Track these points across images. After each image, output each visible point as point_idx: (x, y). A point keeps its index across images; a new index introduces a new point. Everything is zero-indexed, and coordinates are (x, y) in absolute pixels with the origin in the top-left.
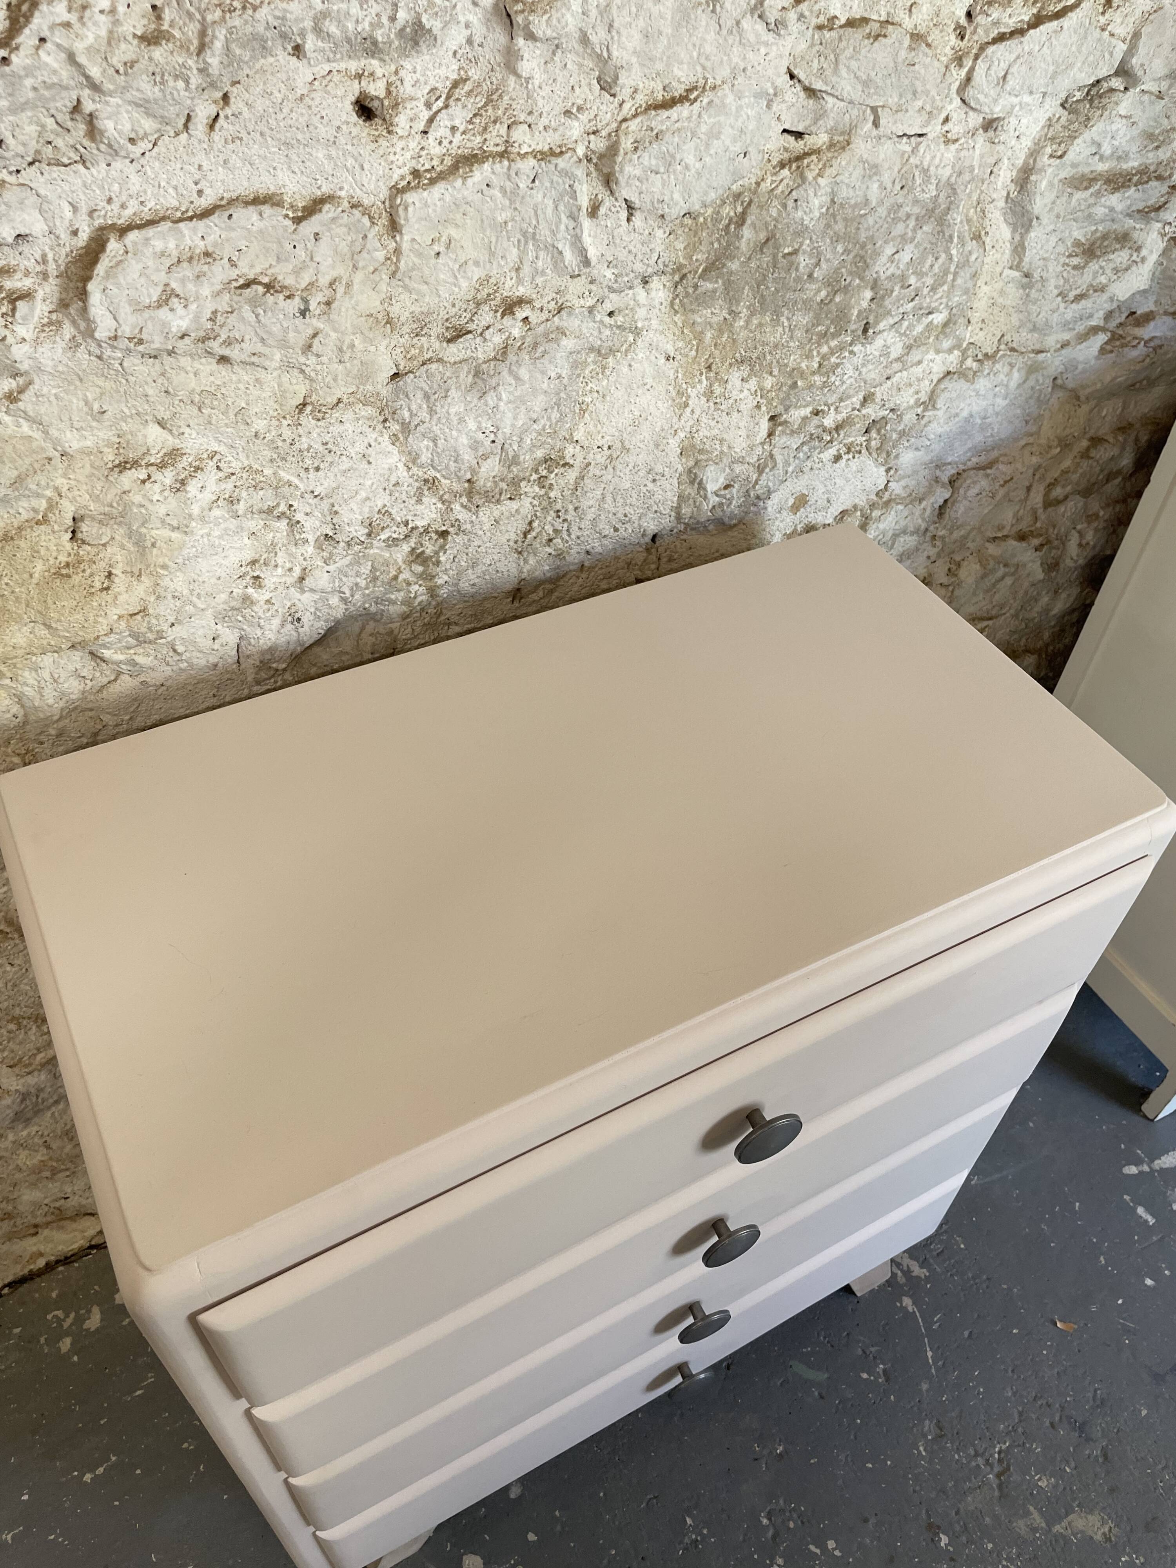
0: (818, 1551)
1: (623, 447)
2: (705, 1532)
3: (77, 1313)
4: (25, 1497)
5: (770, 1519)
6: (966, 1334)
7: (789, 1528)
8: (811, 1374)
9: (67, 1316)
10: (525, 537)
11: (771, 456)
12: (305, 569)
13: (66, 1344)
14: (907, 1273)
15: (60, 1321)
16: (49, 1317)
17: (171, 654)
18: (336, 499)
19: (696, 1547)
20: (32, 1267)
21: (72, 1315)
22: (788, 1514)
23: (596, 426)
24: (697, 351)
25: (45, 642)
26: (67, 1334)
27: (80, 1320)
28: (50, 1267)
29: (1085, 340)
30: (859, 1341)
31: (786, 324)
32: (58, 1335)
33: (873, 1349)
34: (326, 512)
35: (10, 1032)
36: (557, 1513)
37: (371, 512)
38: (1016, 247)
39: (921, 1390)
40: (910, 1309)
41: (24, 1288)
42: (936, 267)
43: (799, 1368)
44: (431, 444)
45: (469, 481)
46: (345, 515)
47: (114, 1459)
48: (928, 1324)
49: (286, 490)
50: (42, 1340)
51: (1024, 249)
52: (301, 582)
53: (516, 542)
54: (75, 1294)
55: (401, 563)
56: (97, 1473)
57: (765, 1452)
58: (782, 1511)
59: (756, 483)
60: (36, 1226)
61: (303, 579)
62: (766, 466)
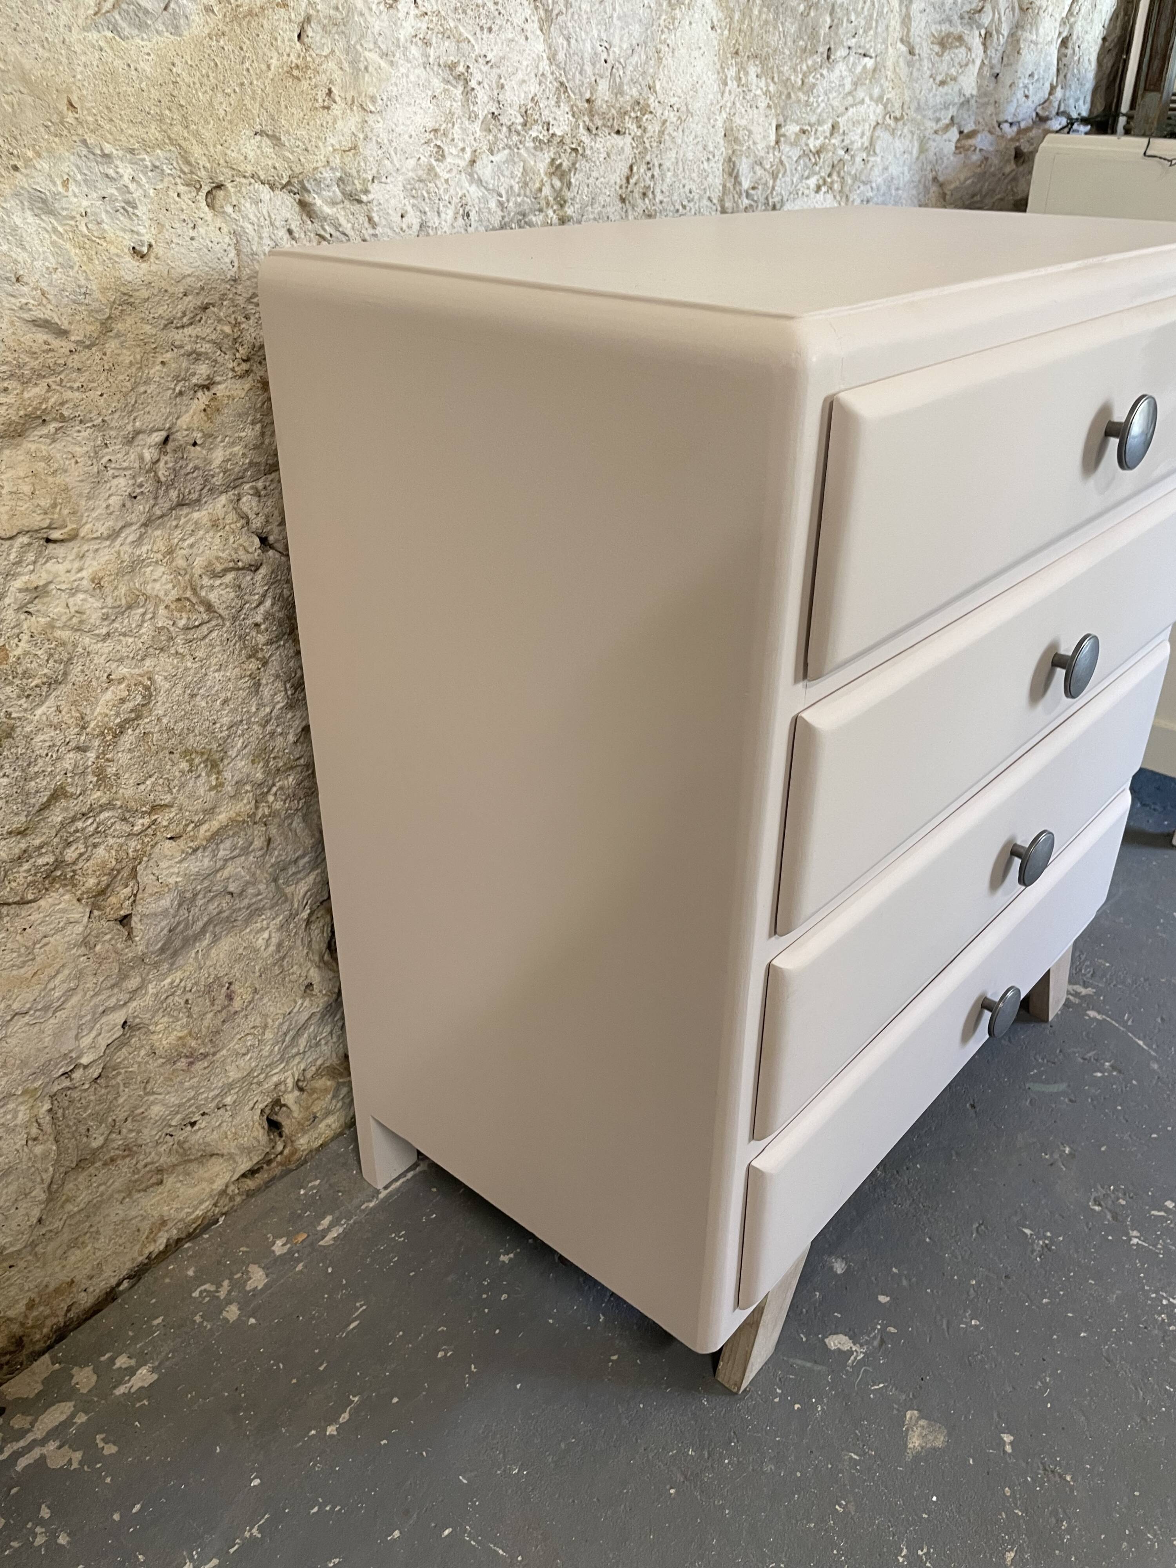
0: (1162, 1213)
1: (688, 110)
2: (1049, 1234)
3: (231, 1279)
4: (256, 1482)
5: (1100, 1205)
6: (1159, 1020)
7: (1123, 1206)
8: (1053, 1088)
9: (219, 1285)
10: (628, 182)
11: (781, 162)
12: (475, 151)
13: (232, 1313)
14: (1076, 994)
15: (213, 1296)
16: (196, 1294)
17: (366, 224)
18: (503, 70)
19: (1050, 1250)
20: (151, 1249)
21: (226, 1283)
22: (1113, 1196)
23: (668, 83)
24: (729, 30)
25: (270, 163)
26: (229, 1302)
27: (238, 1285)
28: (174, 1246)
29: (947, 131)
30: (1075, 1053)
31: (781, 29)
32: (219, 1306)
33: (1091, 1054)
34: (494, 86)
35: (182, 772)
36: (894, 1270)
37: (526, 98)
38: (904, 19)
39: (1154, 1070)
40: (1099, 1017)
41: (147, 1278)
42: (866, 9)
43: (1037, 1087)
44: (565, 43)
45: (588, 101)
46: (508, 96)
47: (356, 1399)
48: (1124, 1024)
49: (464, 45)
50: (198, 1319)
51: (910, 19)
52: (472, 165)
53: (621, 187)
54: (219, 1263)
55: (543, 175)
56: (341, 1420)
57: (1056, 1156)
58: (1106, 1196)
59: (773, 188)
60: (160, 1171)
61: (474, 161)
62: (778, 173)
